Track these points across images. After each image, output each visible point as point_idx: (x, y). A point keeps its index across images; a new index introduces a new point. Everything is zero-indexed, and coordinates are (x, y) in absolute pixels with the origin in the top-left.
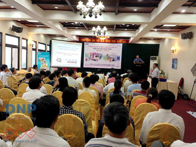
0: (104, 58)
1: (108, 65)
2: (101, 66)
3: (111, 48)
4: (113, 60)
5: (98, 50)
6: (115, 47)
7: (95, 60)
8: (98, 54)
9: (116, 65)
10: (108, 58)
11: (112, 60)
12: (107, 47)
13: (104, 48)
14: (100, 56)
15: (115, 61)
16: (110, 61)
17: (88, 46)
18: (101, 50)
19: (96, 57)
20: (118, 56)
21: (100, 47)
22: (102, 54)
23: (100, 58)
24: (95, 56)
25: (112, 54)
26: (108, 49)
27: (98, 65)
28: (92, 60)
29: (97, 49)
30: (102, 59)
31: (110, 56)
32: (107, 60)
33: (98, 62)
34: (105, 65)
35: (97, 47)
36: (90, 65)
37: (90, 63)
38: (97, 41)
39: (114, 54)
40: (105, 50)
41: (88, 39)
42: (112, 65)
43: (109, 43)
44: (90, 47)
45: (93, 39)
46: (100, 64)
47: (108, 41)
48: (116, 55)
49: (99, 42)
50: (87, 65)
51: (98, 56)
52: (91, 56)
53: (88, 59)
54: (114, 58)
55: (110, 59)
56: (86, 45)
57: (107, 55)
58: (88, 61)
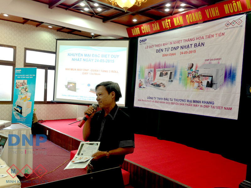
0: (180, 79)
1: (193, 104)
2: (172, 103)
3: (201, 41)
4: (210, 85)
5: (167, 53)
6: (218, 32)
7: (158, 86)
8: (165, 66)
9: (219, 105)
10: (194, 77)
11: (205, 83)
12: (190, 38)
13: (183, 44)
14: (171, 73)
15: (214, 86)
16: (200, 88)
17: (145, 46)
18: (174, 52)
19: (161, 75)
20: (229, 69)
21: (171, 43)
22: (175, 64)
23: (170, 78)
24: (158, 73)
26: (193, 46)
27: (166, 101)
28: (152, 84)
30: (176, 82)
31: (199, 71)
32: (190, 84)
33: (165, 90)
34: (183, 103)
35: (164, 45)
36: (147, 99)
37: (148, 95)
38: (164, 28)
39: (212, 60)
40: (184, 52)
41: (144, 27)
42: (204, 102)
43: (198, 23)
44: (148, 48)
45: (155, 24)
46: (170, 99)
47: (194, 18)
48: (220, 63)
49: (170, 26)
50: (140, 99)
51: (166, 72)
52: (151, 73)
53: (143, 83)
54: (211, 77)
55: (200, 82)
56: (141, 44)
57: (189, 66)
58: (143, 87)
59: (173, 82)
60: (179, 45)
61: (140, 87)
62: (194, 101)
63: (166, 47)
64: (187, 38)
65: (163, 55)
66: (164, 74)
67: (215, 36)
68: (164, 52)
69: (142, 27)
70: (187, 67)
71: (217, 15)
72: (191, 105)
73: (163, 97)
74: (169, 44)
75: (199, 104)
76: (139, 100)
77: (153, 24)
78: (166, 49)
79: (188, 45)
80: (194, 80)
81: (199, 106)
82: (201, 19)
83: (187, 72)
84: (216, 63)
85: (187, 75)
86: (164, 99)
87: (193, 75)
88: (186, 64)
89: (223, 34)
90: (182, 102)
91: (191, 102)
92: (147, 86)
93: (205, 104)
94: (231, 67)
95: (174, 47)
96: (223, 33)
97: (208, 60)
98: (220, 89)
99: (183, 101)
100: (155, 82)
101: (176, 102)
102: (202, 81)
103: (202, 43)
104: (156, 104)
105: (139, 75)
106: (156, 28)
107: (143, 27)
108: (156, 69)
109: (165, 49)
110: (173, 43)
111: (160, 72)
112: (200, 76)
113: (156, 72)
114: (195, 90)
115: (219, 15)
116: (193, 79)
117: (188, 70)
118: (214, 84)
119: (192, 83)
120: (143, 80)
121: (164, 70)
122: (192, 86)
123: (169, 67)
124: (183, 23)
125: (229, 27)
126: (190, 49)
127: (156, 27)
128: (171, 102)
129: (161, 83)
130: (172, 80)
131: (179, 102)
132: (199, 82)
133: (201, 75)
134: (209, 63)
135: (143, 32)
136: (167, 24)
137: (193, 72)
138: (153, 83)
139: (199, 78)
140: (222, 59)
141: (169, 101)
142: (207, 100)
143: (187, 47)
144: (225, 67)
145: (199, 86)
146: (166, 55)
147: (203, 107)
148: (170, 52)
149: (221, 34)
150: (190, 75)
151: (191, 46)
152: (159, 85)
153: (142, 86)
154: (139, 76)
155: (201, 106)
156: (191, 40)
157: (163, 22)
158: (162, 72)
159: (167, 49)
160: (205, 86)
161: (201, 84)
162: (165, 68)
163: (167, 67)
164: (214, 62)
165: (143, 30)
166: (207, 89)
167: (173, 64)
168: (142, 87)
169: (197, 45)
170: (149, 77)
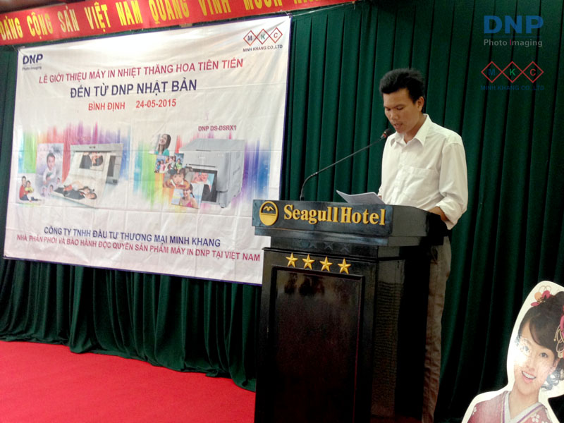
0: (137, 178)
1: (170, 246)
2: (117, 246)
4: (212, 195)
6: (228, 57)
7: (78, 195)
8: (96, 138)
9: (232, 248)
10: (173, 172)
11: (198, 189)
12: (161, 63)
13: (142, 80)
14: (113, 159)
15: (221, 197)
16: (187, 202)
17: (37, 74)
18: (120, 98)
19: (85, 164)
20: (252, 153)
21: (112, 74)
22: (124, 134)
23: (110, 173)
24: (76, 159)
25: (205, 133)
26: (169, 87)
27: (98, 239)
28: (59, 190)
29: (93, 92)
30: (126, 184)
31: (185, 156)
32: (164, 191)
33: (97, 208)
34: (145, 243)
35: (92, 76)
36: (43, 235)
37: (46, 222)
38: (92, 27)
39: (215, 128)
40: (145, 103)
41: (34, 18)
42: (196, 241)
43: (180, 25)
44: (48, 81)
45: (65, 12)
46: (109, 234)
47: (170, 11)
48: (234, 137)
49: (109, 26)
50: (23, 234)
51: (99, 155)
52: (56, 155)
53: (33, 186)
54: (213, 175)
55: (188, 186)
56: (28, 69)
57: (160, 143)
58: (33, 199)
59: (119, 186)
60: (135, 81)
61: (23, 197)
62: (173, 240)
63: (98, 82)
64: (152, 64)
65: (91, 107)
66: (94, 162)
67: (221, 65)
68: (93, 98)
69: (29, 19)
70: (154, 145)
71: (226, 11)
72: (166, 250)
73: (91, 229)
74: (106, 74)
75: (186, 247)
76: (19, 237)
77: (59, 14)
78: (99, 89)
79: (157, 84)
80: (172, 181)
81: (186, 252)
82: (187, 14)
83: (154, 159)
84: (225, 138)
85: (154, 167)
86: (92, 233)
87: (169, 166)
88: (153, 136)
89: (240, 63)
90: (141, 242)
91: (164, 240)
92: (43, 195)
93: (200, 247)
94: (258, 150)
95: (121, 86)
96: (238, 61)
97: (205, 128)
98: (234, 206)
99: (144, 237)
100: (67, 183)
101: (125, 242)
102: (193, 185)
103: (191, 82)
104: (71, 248)
105: (20, 160)
106: (69, 24)
107: (31, 17)
108: (71, 146)
109: (96, 88)
110: (117, 73)
111: (82, 154)
112: (187, 170)
113: (72, 153)
114: (174, 207)
115: (230, 11)
116: (171, 178)
117: (157, 154)
118: (221, 192)
119: (168, 189)
120: (31, 178)
121: (93, 149)
122: (166, 198)
123: (107, 142)
124: (142, 22)
125: (252, 47)
126: (162, 96)
127: (70, 22)
128: (113, 241)
129: (86, 188)
130: (114, 178)
131: (134, 242)
132: (184, 186)
133: (190, 168)
134: (209, 137)
135: (33, 33)
136: (100, 17)
137: (171, 159)
138: (62, 186)
139: (185, 175)
140: (237, 128)
141: (108, 240)
142: (203, 236)
143: (155, 89)
144: (246, 149)
145: (184, 198)
146: (98, 107)
147: (194, 253)
148: (109, 98)
149: (236, 62)
150: (162, 166)
151: (164, 88)
152: (78, 192)
153: (29, 196)
154: (20, 165)
155: (190, 252)
156: (164, 70)
157: (87, 11)
158: (86, 154)
159: (101, 90)
160: (198, 197)
161: (189, 191)
162: (95, 142)
163: (101, 142)
164: (219, 135)
165: (33, 26)
166: (205, 205)
167: (119, 132)
168: (30, 199)
169: (180, 86)
170: (50, 169)
